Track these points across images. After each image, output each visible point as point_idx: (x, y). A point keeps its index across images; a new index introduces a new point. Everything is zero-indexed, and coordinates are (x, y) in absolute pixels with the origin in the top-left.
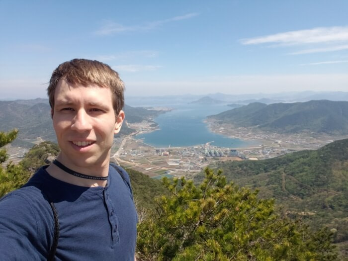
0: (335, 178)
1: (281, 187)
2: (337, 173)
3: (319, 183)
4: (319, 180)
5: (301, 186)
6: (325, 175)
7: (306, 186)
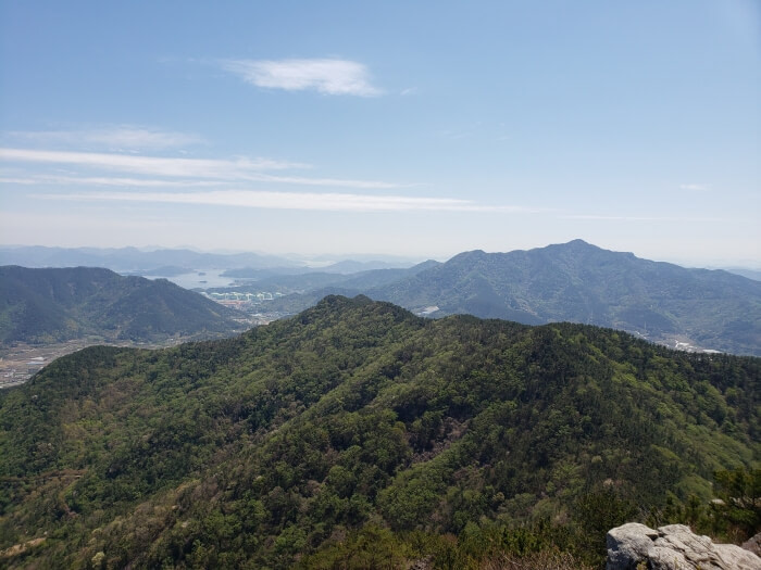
0: (69, 441)
2: (72, 428)
3: (36, 462)
4: (37, 454)
7: (9, 481)
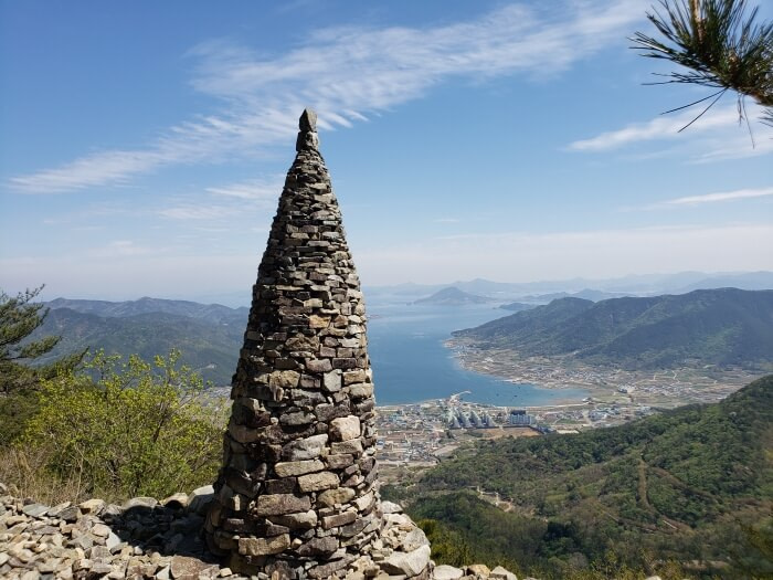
1: (638, 499)
3: (731, 483)
4: (733, 475)
5: (688, 493)
6: (745, 464)
7: (701, 495)
